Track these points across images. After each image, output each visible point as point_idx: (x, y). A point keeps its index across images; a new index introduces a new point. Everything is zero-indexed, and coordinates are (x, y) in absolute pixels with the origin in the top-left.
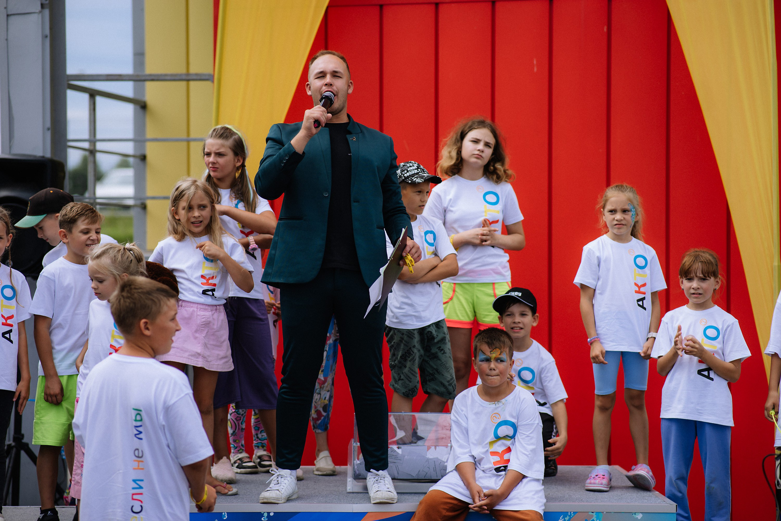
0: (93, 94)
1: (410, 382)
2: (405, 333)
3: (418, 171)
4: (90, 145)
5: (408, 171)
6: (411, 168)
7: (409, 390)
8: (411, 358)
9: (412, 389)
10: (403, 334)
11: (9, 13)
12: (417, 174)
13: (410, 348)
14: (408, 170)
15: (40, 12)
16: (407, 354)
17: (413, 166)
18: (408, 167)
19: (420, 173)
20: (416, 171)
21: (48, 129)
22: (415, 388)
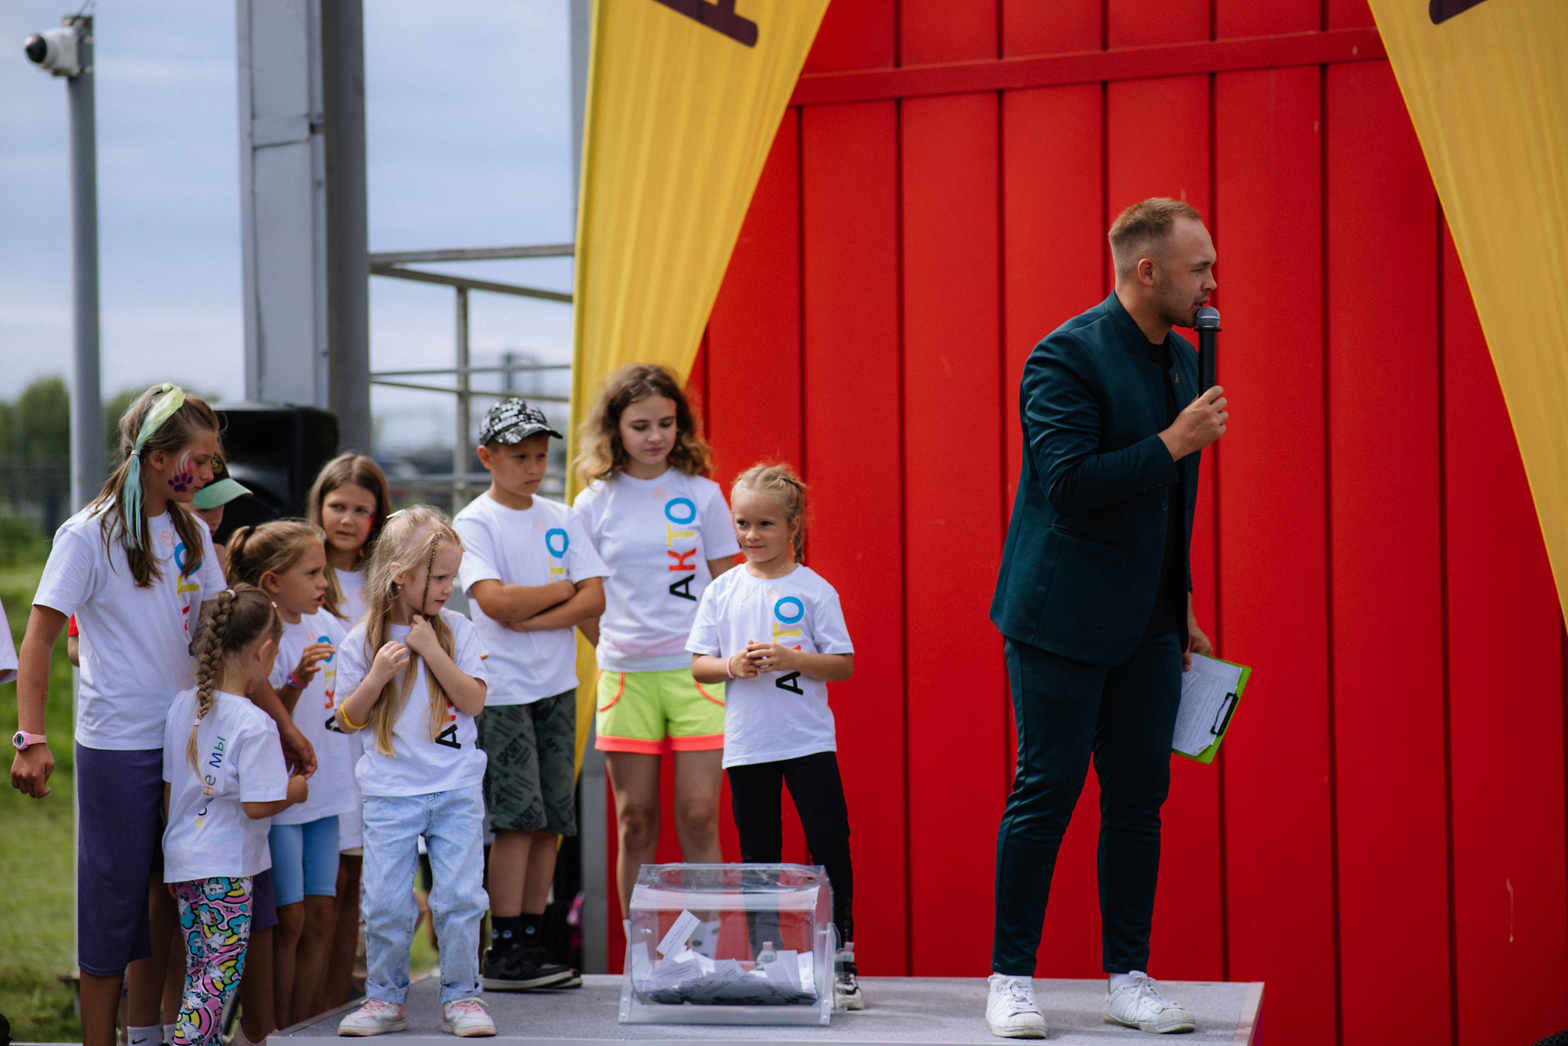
0: (463, 287)
1: (520, 799)
2: (504, 712)
3: (518, 420)
4: (459, 382)
5: (500, 420)
6: (506, 415)
7: (521, 815)
8: (517, 756)
9: (526, 811)
10: (500, 714)
11: (258, 143)
12: (516, 424)
13: (515, 740)
14: (502, 417)
15: (309, 140)
16: (509, 752)
17: (512, 409)
18: (502, 412)
19: (521, 424)
20: (514, 420)
21: (325, 354)
22: (531, 810)
